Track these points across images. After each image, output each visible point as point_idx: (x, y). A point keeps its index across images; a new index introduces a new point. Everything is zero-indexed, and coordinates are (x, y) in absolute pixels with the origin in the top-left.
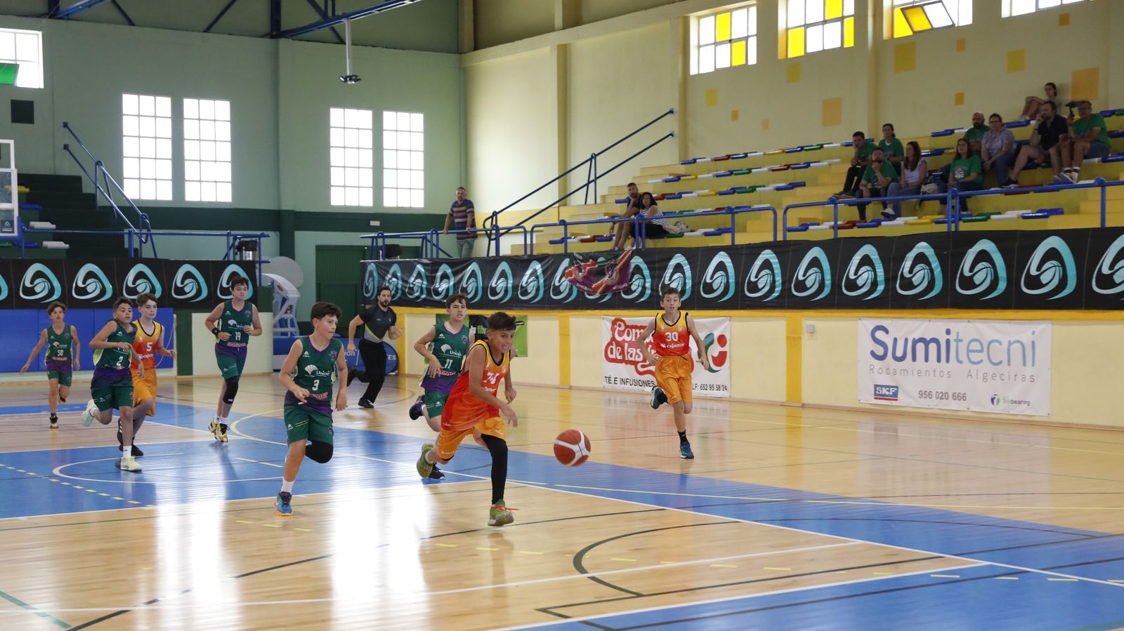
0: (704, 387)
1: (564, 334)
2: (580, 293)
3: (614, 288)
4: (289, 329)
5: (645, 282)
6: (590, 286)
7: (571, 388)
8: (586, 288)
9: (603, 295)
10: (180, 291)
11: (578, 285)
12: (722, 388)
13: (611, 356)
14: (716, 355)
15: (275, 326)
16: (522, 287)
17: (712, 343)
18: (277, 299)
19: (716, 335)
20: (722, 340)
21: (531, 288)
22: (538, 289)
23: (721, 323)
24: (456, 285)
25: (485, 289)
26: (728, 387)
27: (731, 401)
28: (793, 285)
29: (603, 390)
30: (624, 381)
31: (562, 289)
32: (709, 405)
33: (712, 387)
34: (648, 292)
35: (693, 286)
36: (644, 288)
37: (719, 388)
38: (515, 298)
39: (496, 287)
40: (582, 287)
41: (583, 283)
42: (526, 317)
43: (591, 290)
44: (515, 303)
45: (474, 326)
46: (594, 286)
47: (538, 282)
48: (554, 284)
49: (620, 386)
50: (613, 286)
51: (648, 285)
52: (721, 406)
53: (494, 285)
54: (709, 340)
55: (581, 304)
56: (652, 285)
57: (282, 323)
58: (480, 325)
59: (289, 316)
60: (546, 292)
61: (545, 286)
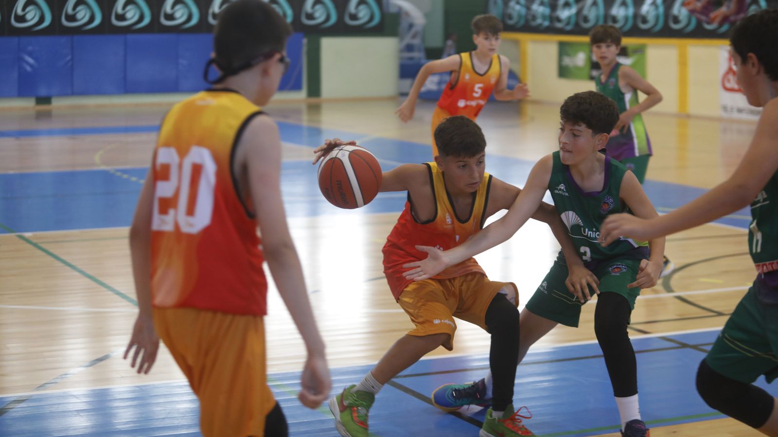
1: (683, 63)
2: (699, 23)
4: (416, 55)
7: (688, 116)
9: (721, 24)
10: (310, 17)
11: (696, 15)
13: (728, 85)
15: (402, 51)
16: (642, 16)
18: (404, 24)
21: (651, 18)
22: (658, 19)
24: (579, 13)
29: (719, 120)
30: (740, 111)
31: (681, 18)
39: (617, 15)
41: (701, 13)
42: (645, 45)
43: (709, 20)
44: (635, 31)
46: (712, 16)
47: (658, 11)
48: (673, 14)
49: (736, 115)
53: (615, 13)
55: (699, 33)
57: (409, 48)
59: (416, 42)
60: (666, 21)
61: (664, 15)
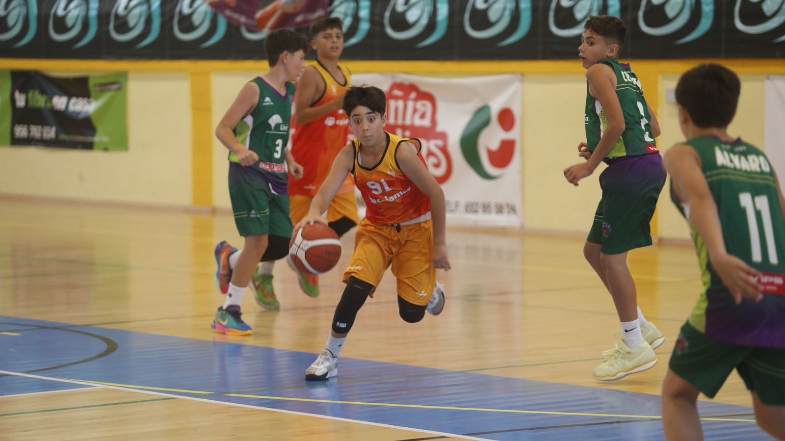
0: (471, 208)
1: (202, 107)
2: (233, 29)
3: (299, 19)
5: (357, 9)
6: (250, 15)
7: (213, 211)
8: (243, 19)
11: (228, 12)
12: (506, 209)
14: (495, 146)
16: (117, 16)
17: (487, 123)
19: (495, 108)
20: (506, 118)
21: (136, 19)
22: (149, 21)
23: (505, 85)
25: (43, 19)
26: (518, 208)
27: (523, 233)
28: (641, 14)
31: (196, 19)
32: (482, 241)
33: (486, 208)
34: (364, 26)
35: (451, 15)
36: (356, 19)
37: (500, 209)
38: (103, 36)
39: (64, 17)
40: (236, 16)
41: (237, 9)
42: (124, 75)
43: (253, 23)
44: (104, 47)
45: (21, 92)
46: (259, 14)
47: (150, 7)
48: (180, 12)
50: (297, 14)
51: (364, 13)
52: (504, 243)
53: (60, 12)
54: (482, 118)
55: (234, 49)
56: (372, 13)
58: (34, 88)
60: (166, 25)
61: (163, 14)
